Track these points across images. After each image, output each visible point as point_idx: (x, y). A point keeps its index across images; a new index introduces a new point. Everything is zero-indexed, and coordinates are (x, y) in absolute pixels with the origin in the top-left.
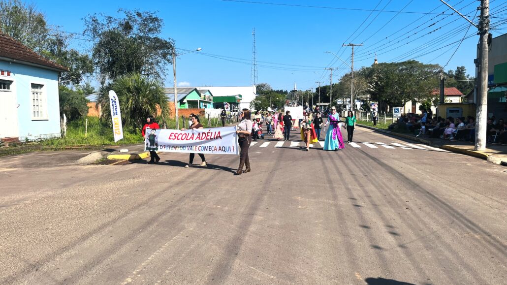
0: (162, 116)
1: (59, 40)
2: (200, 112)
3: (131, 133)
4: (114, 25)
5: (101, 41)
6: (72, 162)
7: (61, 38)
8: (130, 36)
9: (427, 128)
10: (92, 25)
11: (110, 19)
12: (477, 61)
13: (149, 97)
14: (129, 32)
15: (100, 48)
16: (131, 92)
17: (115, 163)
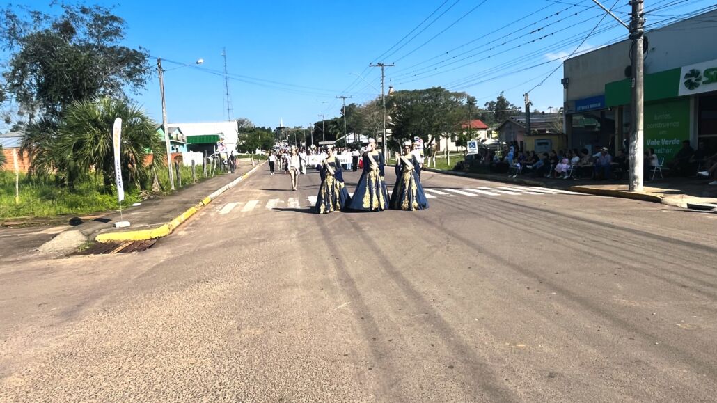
0: (155, 163)
2: (176, 158)
3: (102, 193)
4: (48, 26)
5: (26, 48)
8: (73, 42)
9: (524, 165)
10: (7, 23)
11: (37, 16)
12: (565, 82)
13: (129, 134)
14: (70, 38)
15: (23, 61)
16: (100, 128)
17: (118, 249)
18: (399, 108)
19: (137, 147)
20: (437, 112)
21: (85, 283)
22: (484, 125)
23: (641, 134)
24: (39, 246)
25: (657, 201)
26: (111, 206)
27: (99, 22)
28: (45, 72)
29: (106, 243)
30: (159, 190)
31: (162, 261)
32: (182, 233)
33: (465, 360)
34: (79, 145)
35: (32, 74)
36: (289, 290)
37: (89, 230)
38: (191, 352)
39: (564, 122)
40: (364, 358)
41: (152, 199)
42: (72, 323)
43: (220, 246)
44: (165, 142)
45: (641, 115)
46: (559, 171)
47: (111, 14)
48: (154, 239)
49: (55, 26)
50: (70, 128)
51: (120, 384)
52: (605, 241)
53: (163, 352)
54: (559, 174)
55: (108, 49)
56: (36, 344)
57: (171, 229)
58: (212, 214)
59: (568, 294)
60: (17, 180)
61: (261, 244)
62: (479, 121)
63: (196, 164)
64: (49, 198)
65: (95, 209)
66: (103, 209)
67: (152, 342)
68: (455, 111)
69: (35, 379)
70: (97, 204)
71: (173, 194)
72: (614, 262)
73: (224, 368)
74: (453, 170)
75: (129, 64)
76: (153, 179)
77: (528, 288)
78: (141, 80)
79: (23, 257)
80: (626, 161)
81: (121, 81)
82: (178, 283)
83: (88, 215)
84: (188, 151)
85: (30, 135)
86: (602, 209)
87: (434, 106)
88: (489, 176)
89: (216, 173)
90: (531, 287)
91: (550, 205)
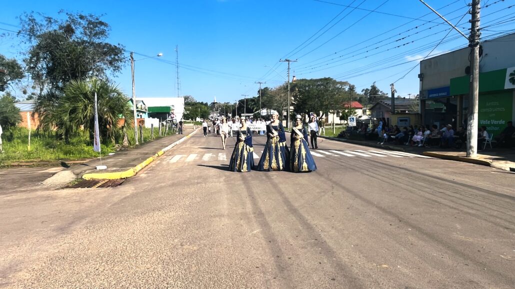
0: (126, 125)
2: (140, 122)
3: (88, 145)
4: (55, 27)
5: (40, 44)
8: (73, 39)
9: (389, 136)
10: (29, 25)
11: (49, 20)
12: (421, 76)
13: (109, 104)
14: (71, 36)
15: (38, 51)
16: (89, 99)
17: (98, 185)
18: (299, 91)
19: (113, 113)
20: (327, 95)
21: (75, 208)
22: (361, 106)
23: (476, 116)
24: (43, 181)
25: (487, 165)
26: (94, 154)
27: (91, 26)
28: (52, 59)
29: (89, 181)
30: (127, 145)
31: (128, 195)
32: (143, 175)
33: (344, 275)
34: (74, 111)
35: (44, 60)
36: (217, 219)
37: (78, 171)
38: (147, 260)
39: (420, 106)
40: (270, 270)
41: (122, 151)
42: (65, 236)
43: (170, 186)
44: (133, 111)
45: (477, 102)
46: (416, 141)
47: (100, 20)
48: (123, 179)
49: (61, 28)
50: (68, 99)
51: (97, 280)
52: (448, 193)
53: (128, 260)
54: (415, 143)
55: (97, 44)
56: (39, 250)
57: (136, 172)
58: (164, 163)
59: (420, 230)
60: (30, 134)
61: (199, 185)
62: (357, 103)
63: (154, 126)
64: (51, 147)
65: (82, 156)
66: (88, 156)
67: (120, 252)
68: (340, 95)
69: (38, 274)
70: (84, 152)
71: (137, 147)
72: (455, 209)
73: (171, 272)
74: (337, 137)
75: (110, 55)
76: (124, 136)
77: (391, 225)
78: (118, 67)
79: (32, 188)
80: (464, 135)
81: (105, 67)
82: (139, 210)
83: (77, 160)
84: (149, 117)
85: (40, 103)
86: (446, 169)
87: (325, 91)
88: (364, 142)
89: (168, 134)
90: (393, 224)
91: (409, 165)
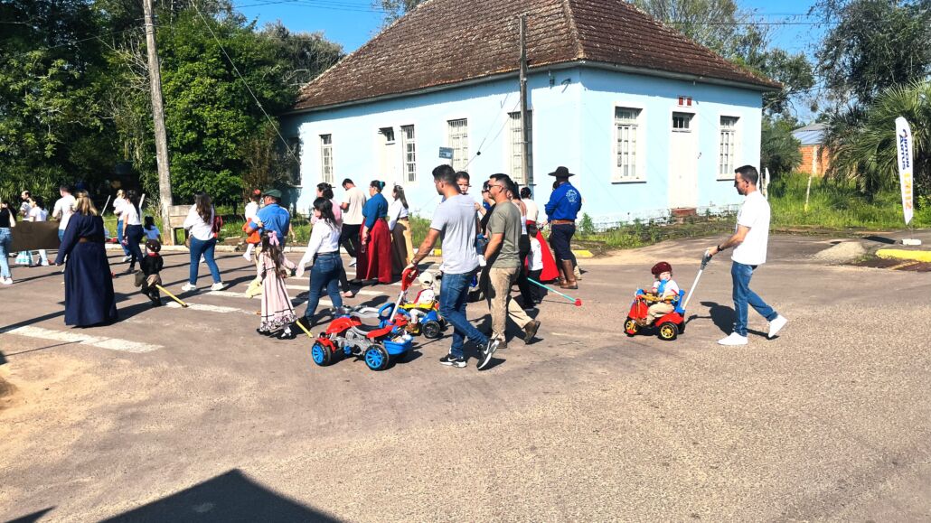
1: (755, 35)
5: (842, 25)
6: (804, 257)
7: (757, 32)
15: (838, 37)
34: (886, 144)
35: (847, 52)
50: (878, 123)
60: (809, 185)
64: (838, 207)
65: (891, 224)
79: (799, 260)
85: (834, 130)
